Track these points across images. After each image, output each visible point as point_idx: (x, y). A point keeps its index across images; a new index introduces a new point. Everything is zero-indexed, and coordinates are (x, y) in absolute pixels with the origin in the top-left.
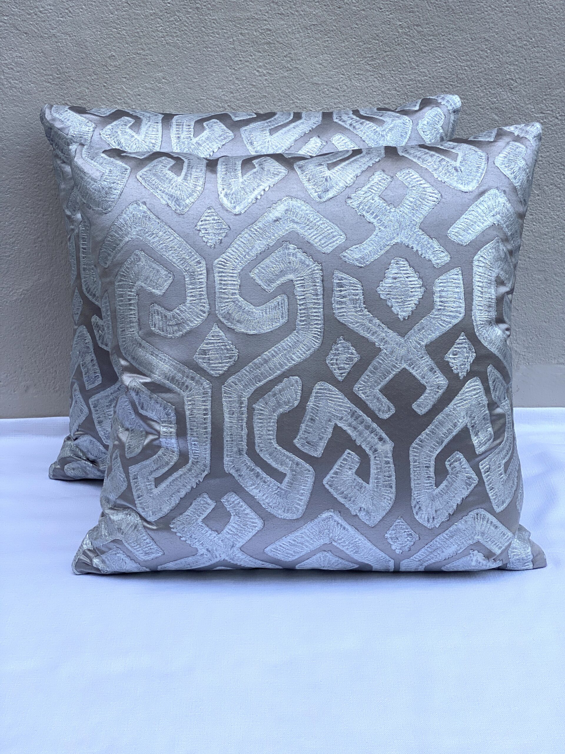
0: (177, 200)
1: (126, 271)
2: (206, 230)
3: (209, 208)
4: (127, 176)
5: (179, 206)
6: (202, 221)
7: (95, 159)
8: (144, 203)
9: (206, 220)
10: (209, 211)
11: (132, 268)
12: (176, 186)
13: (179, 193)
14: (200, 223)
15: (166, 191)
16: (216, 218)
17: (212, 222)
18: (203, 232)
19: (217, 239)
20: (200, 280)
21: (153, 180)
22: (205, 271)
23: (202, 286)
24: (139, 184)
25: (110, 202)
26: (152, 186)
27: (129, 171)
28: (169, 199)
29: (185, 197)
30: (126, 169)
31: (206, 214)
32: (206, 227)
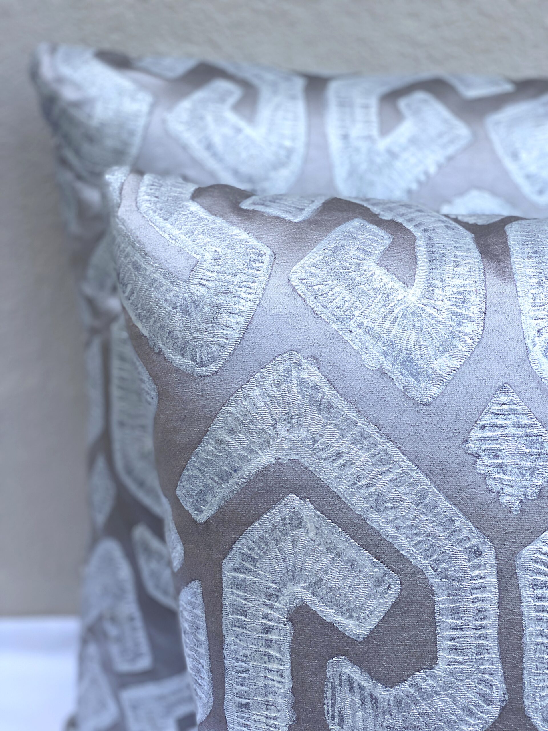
0: (410, 358)
1: (259, 547)
2: (497, 457)
3: (502, 390)
4: (262, 275)
5: (415, 376)
6: (483, 428)
7: (172, 219)
8: (315, 361)
9: (494, 426)
10: (503, 398)
11: (277, 542)
12: (404, 316)
13: (414, 338)
14: (477, 434)
15: (377, 329)
16: (524, 421)
17: (514, 431)
18: (488, 461)
19: (528, 484)
20: (479, 605)
21: (338, 294)
22: (493, 579)
23: (484, 623)
24: (299, 302)
25: (215, 347)
26: (337, 312)
27: (266, 259)
28: (385, 354)
29: (432, 352)
30: (259, 255)
31: (496, 408)
32: (494, 446)
